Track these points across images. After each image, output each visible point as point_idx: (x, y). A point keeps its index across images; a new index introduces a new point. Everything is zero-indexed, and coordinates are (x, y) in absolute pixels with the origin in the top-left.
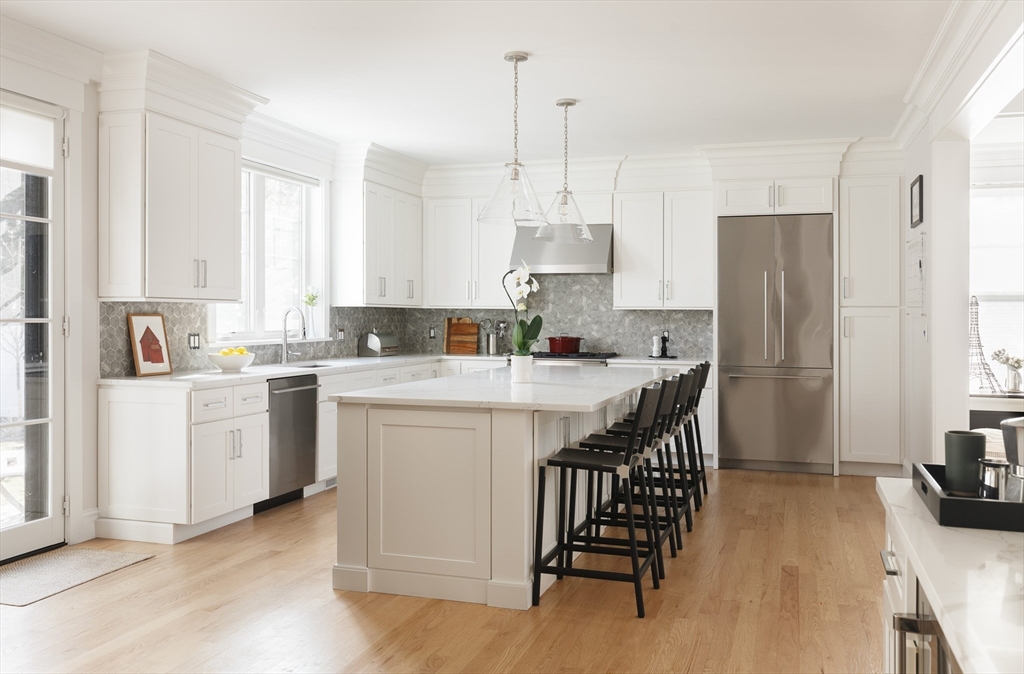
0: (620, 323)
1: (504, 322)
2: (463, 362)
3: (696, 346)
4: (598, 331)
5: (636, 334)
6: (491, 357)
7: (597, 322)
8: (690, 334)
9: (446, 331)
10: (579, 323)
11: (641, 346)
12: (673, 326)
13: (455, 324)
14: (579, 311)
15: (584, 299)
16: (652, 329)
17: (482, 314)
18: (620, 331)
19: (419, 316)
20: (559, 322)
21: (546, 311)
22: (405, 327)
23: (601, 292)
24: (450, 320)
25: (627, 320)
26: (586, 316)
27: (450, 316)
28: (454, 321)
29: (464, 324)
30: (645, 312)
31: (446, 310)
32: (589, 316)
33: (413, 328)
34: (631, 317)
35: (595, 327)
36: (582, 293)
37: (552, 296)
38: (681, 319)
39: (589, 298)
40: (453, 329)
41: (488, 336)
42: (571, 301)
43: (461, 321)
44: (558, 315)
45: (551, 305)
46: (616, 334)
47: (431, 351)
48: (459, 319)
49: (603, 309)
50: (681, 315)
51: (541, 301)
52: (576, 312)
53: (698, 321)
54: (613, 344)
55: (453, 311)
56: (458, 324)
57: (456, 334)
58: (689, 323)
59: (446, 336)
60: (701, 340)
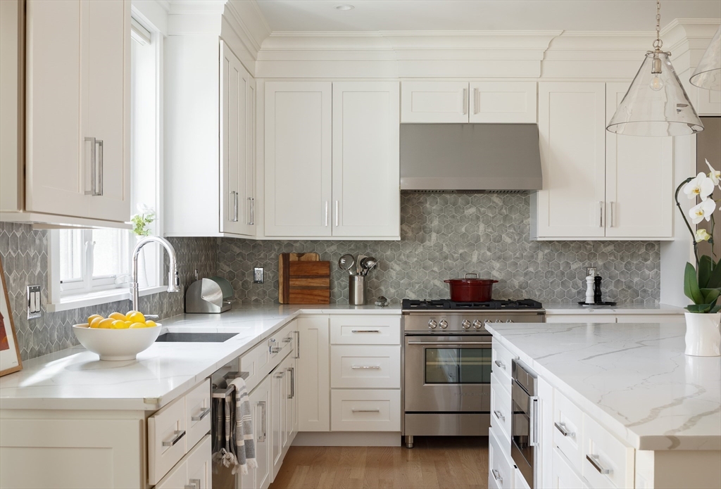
0: (532, 258)
1: (373, 259)
2: (332, 318)
3: (629, 287)
4: (500, 270)
5: (552, 273)
6: (356, 310)
7: (499, 258)
8: (622, 273)
9: (281, 272)
10: (475, 259)
11: (559, 289)
12: (600, 263)
13: (294, 263)
14: (474, 243)
15: (482, 227)
16: (574, 266)
17: (334, 248)
18: (531, 269)
19: (237, 250)
20: (446, 258)
21: (427, 243)
22: (217, 267)
23: (506, 218)
24: (286, 256)
25: (540, 255)
26: (484, 250)
27: (285, 251)
28: (293, 258)
29: (309, 262)
30: (565, 244)
31: (279, 243)
32: (489, 250)
33: (227, 269)
34: (547, 251)
35: (497, 265)
36: (478, 218)
37: (436, 223)
38: (611, 254)
39: (487, 223)
40: (292, 270)
41: (352, 279)
42: (463, 230)
43: (303, 258)
44: (445, 249)
45: (434, 235)
46: (526, 274)
47: (256, 301)
48: (300, 255)
49: (508, 240)
50: (611, 248)
51: (420, 229)
52: (470, 245)
53: (632, 256)
54: (521, 286)
55: (290, 244)
56: (299, 262)
57: (298, 277)
58: (622, 259)
59: (281, 280)
60: (636, 280)
